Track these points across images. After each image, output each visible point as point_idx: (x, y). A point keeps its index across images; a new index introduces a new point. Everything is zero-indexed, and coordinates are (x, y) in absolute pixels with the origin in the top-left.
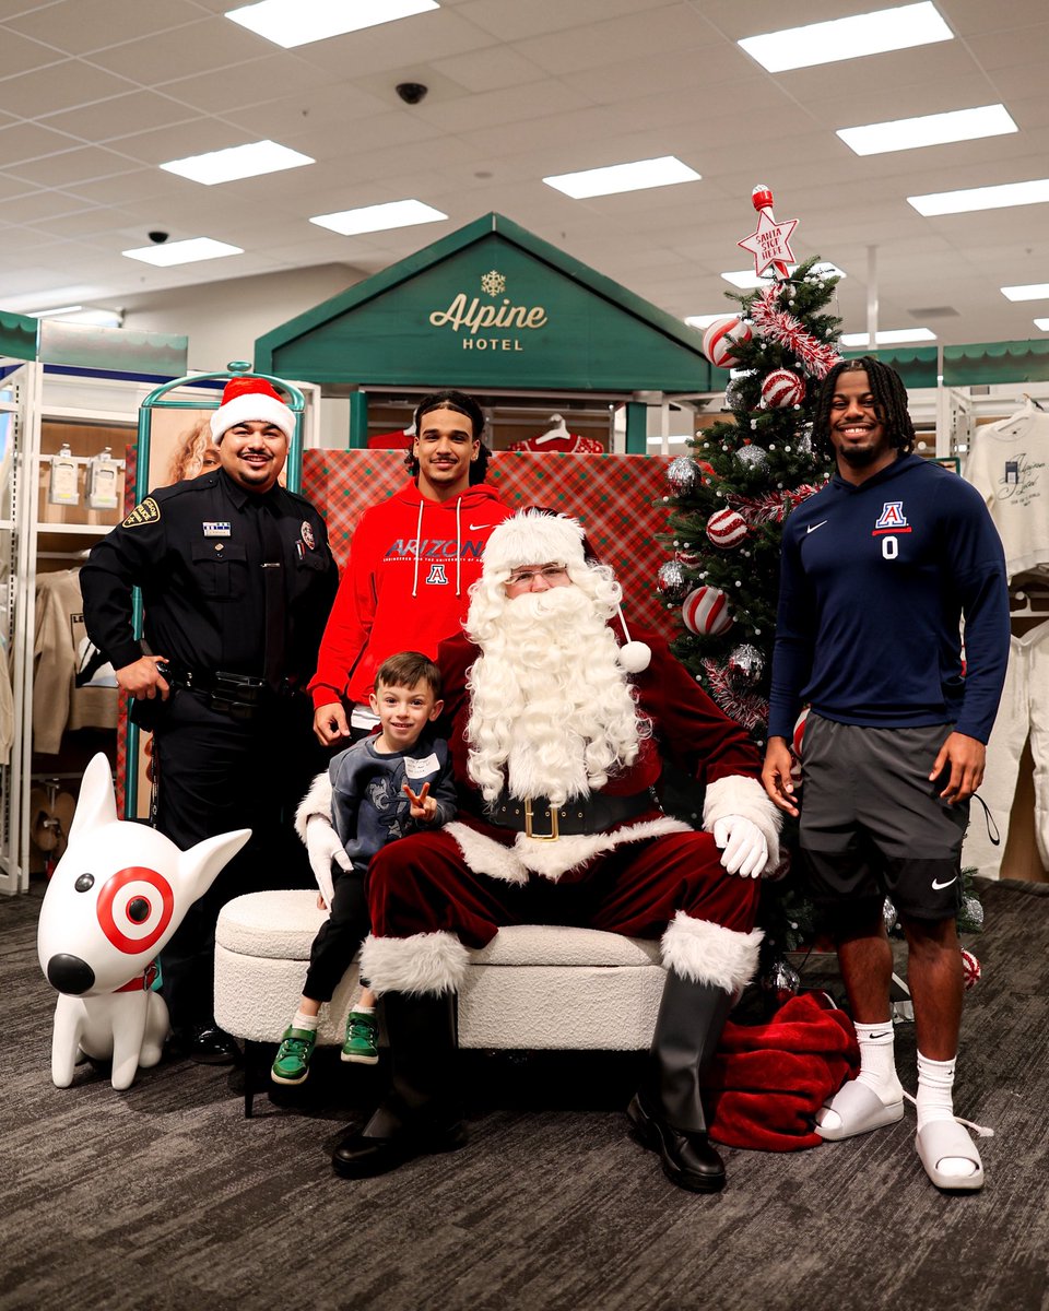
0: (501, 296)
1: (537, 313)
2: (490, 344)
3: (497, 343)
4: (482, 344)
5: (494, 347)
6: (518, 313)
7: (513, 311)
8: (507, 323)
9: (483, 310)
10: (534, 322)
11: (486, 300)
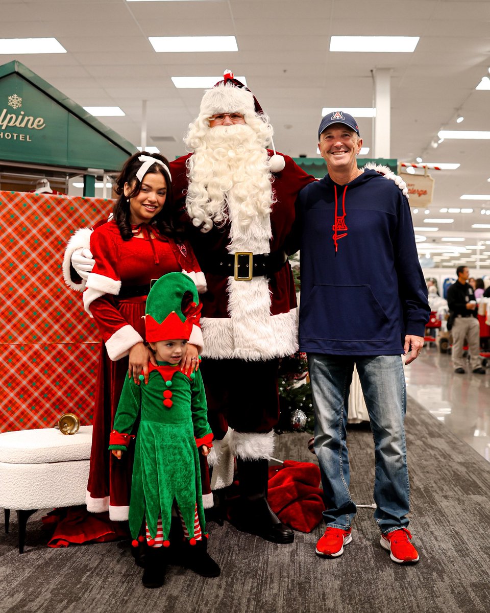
0: (19, 109)
1: (40, 121)
2: (13, 136)
3: (16, 136)
4: (8, 136)
5: (15, 138)
6: (29, 120)
7: (26, 118)
8: (23, 125)
9: (9, 116)
10: (38, 126)
11: (10, 110)
